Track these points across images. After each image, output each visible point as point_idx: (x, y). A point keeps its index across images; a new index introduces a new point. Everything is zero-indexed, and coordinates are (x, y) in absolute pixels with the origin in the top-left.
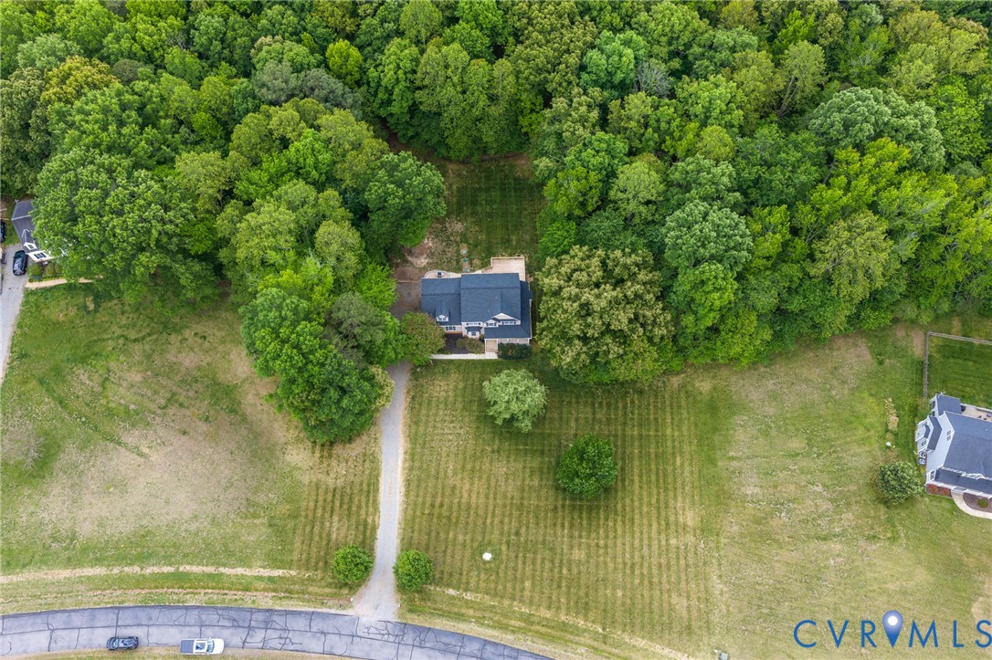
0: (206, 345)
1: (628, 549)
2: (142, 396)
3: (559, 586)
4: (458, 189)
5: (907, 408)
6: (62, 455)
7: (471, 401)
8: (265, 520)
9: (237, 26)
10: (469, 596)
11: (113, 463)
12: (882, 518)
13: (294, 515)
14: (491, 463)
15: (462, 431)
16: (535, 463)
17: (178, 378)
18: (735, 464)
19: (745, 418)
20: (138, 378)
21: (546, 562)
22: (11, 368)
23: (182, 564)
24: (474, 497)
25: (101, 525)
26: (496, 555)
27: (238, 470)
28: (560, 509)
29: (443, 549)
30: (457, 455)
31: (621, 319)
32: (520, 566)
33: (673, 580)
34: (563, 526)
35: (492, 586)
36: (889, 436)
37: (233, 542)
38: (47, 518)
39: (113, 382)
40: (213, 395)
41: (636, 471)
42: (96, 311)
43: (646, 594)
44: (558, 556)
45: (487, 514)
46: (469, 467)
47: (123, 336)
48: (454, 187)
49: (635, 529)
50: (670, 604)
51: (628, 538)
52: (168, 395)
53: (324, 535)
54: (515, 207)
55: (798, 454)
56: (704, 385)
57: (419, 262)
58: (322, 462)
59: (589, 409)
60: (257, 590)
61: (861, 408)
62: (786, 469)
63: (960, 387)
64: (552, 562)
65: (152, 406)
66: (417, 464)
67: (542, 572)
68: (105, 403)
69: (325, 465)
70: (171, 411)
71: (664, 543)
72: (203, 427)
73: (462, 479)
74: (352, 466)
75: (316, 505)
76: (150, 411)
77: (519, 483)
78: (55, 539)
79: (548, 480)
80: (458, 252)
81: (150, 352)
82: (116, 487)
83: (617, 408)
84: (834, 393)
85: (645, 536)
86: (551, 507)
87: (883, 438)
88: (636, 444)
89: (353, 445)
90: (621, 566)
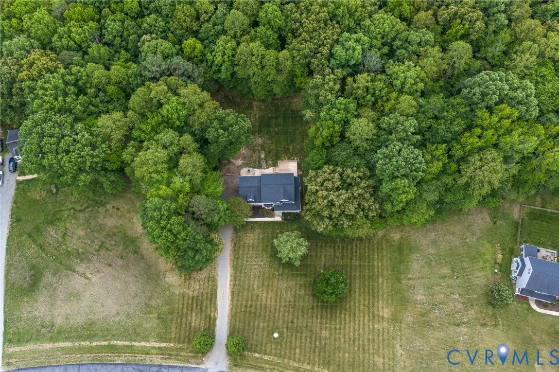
0: (120, 213)
1: (352, 331)
2: (86, 243)
3: (314, 352)
4: (260, 118)
5: (507, 250)
6: (44, 278)
7: (267, 246)
8: (156, 315)
9: (129, 27)
10: (266, 357)
11: (72, 283)
12: (490, 313)
13: (171, 312)
14: (278, 281)
15: (262, 263)
16: (302, 281)
17: (104, 233)
18: (411, 282)
19: (418, 255)
20: (83, 233)
21: (308, 338)
22: (12, 227)
23: (112, 340)
24: (269, 301)
25: (67, 319)
26: (281, 334)
27: (140, 287)
28: (315, 308)
29: (252, 331)
30: (259, 277)
31: (351, 209)
32: (294, 341)
33: (375, 347)
34: (317, 317)
35: (279, 352)
36: (497, 266)
37: (139, 328)
38: (38, 315)
39: (69, 236)
40: (125, 243)
41: (357, 286)
42: (57, 193)
43: (361, 355)
44: (314, 335)
45: (276, 311)
46: (266, 284)
47: (73, 208)
48: (257, 116)
49: (356, 319)
50: (374, 361)
51: (352, 325)
52: (100, 243)
53: (188, 324)
54: (291, 128)
55: (446, 277)
56: (396, 236)
57: (237, 163)
58: (185, 282)
59: (332, 250)
60: (152, 354)
61: (482, 250)
62: (440, 285)
63: (538, 237)
64: (311, 338)
65: (91, 250)
66: (237, 282)
67: (305, 344)
68: (65, 248)
69: (187, 283)
70: (102, 253)
71: (371, 327)
72: (120, 262)
73: (262, 291)
74: (202, 284)
75: (183, 307)
76: (90, 253)
77: (293, 293)
78: (43, 327)
79: (309, 291)
80: (259, 156)
81: (89, 218)
82: (74, 297)
83: (347, 249)
84: (468, 241)
85: (361, 323)
86: (311, 307)
87: (494, 267)
88: (358, 270)
89: (202, 272)
90: (348, 340)
